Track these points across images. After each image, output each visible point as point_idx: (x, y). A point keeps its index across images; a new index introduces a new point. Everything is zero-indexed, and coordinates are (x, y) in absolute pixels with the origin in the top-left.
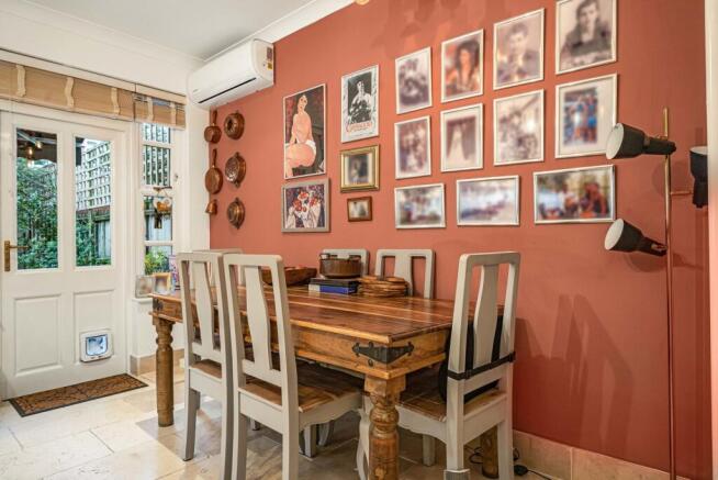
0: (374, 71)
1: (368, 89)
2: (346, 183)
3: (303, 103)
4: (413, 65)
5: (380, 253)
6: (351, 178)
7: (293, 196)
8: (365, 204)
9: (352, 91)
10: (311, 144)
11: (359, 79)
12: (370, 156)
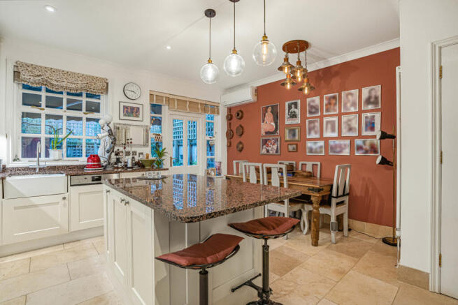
0: (299, 102)
1: (296, 107)
2: (287, 138)
3: (269, 109)
4: (313, 101)
5: (301, 163)
6: (289, 137)
7: (265, 142)
8: (295, 146)
9: (290, 107)
10: (273, 124)
11: (292, 103)
12: (297, 131)
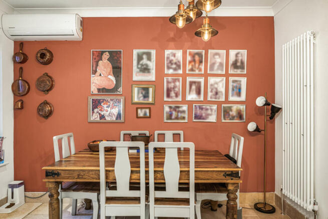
0: (153, 52)
1: (149, 59)
2: (136, 100)
3: (106, 56)
4: (174, 55)
5: (156, 133)
6: (138, 98)
7: (98, 103)
8: (148, 111)
9: (140, 58)
10: (112, 78)
11: (144, 53)
12: (151, 90)
